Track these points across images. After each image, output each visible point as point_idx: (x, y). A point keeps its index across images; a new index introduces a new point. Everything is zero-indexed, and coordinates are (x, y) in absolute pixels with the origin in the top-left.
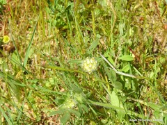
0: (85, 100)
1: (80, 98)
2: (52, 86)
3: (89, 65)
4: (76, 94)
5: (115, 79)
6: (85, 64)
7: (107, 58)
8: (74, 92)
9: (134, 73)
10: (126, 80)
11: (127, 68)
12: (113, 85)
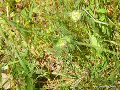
0: (73, 41)
1: (69, 39)
2: (51, 33)
3: (76, 16)
4: (66, 37)
5: (94, 26)
6: (73, 16)
7: (88, 11)
8: (65, 35)
9: (108, 22)
10: (103, 27)
11: (103, 18)
12: (93, 31)
